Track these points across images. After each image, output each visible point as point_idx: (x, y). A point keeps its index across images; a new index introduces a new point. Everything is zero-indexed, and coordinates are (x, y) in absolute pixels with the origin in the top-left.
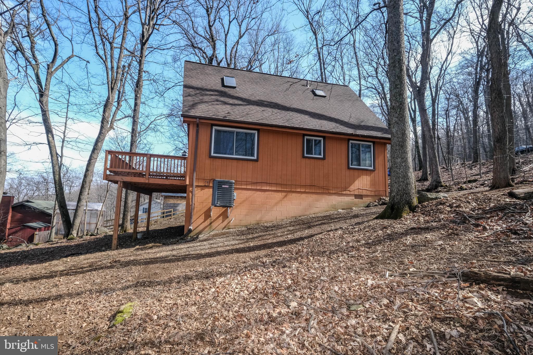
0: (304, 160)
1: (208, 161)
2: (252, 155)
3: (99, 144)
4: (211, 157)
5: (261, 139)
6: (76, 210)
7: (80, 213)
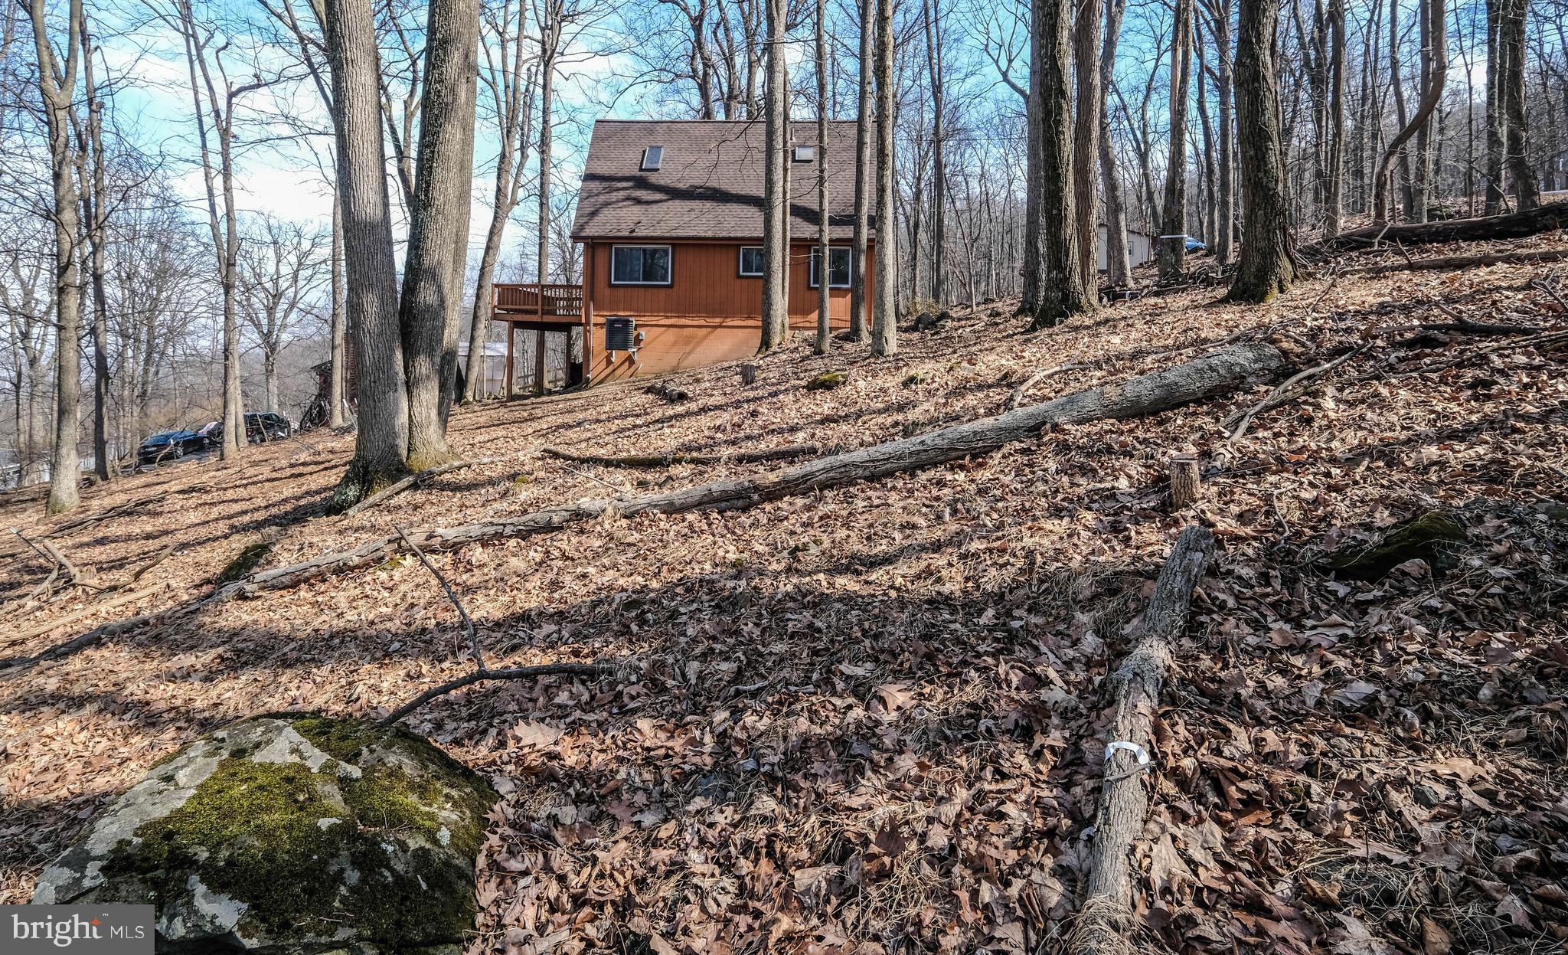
0: (738, 282)
1: (607, 291)
2: (665, 279)
3: (495, 238)
4: (611, 286)
5: (677, 257)
6: (469, 357)
7: (475, 359)
